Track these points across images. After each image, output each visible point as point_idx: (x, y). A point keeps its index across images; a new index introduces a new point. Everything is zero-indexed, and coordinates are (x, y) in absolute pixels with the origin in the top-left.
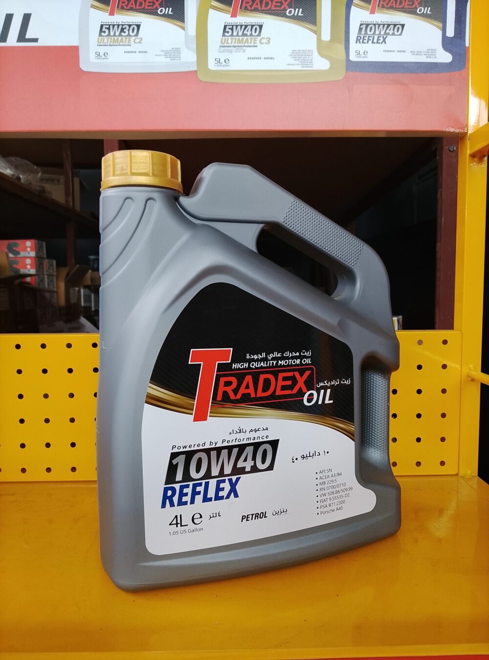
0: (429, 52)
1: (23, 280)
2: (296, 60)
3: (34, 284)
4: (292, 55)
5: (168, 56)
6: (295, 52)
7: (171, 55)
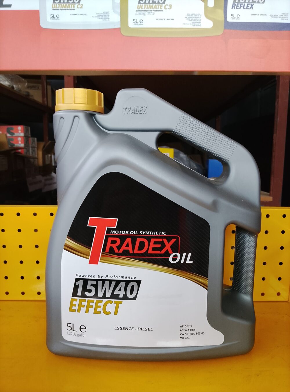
0: (283, 15)
1: (17, 151)
2: (189, 21)
3: (23, 153)
4: (186, 17)
5: (101, 18)
6: (189, 15)
7: (103, 17)
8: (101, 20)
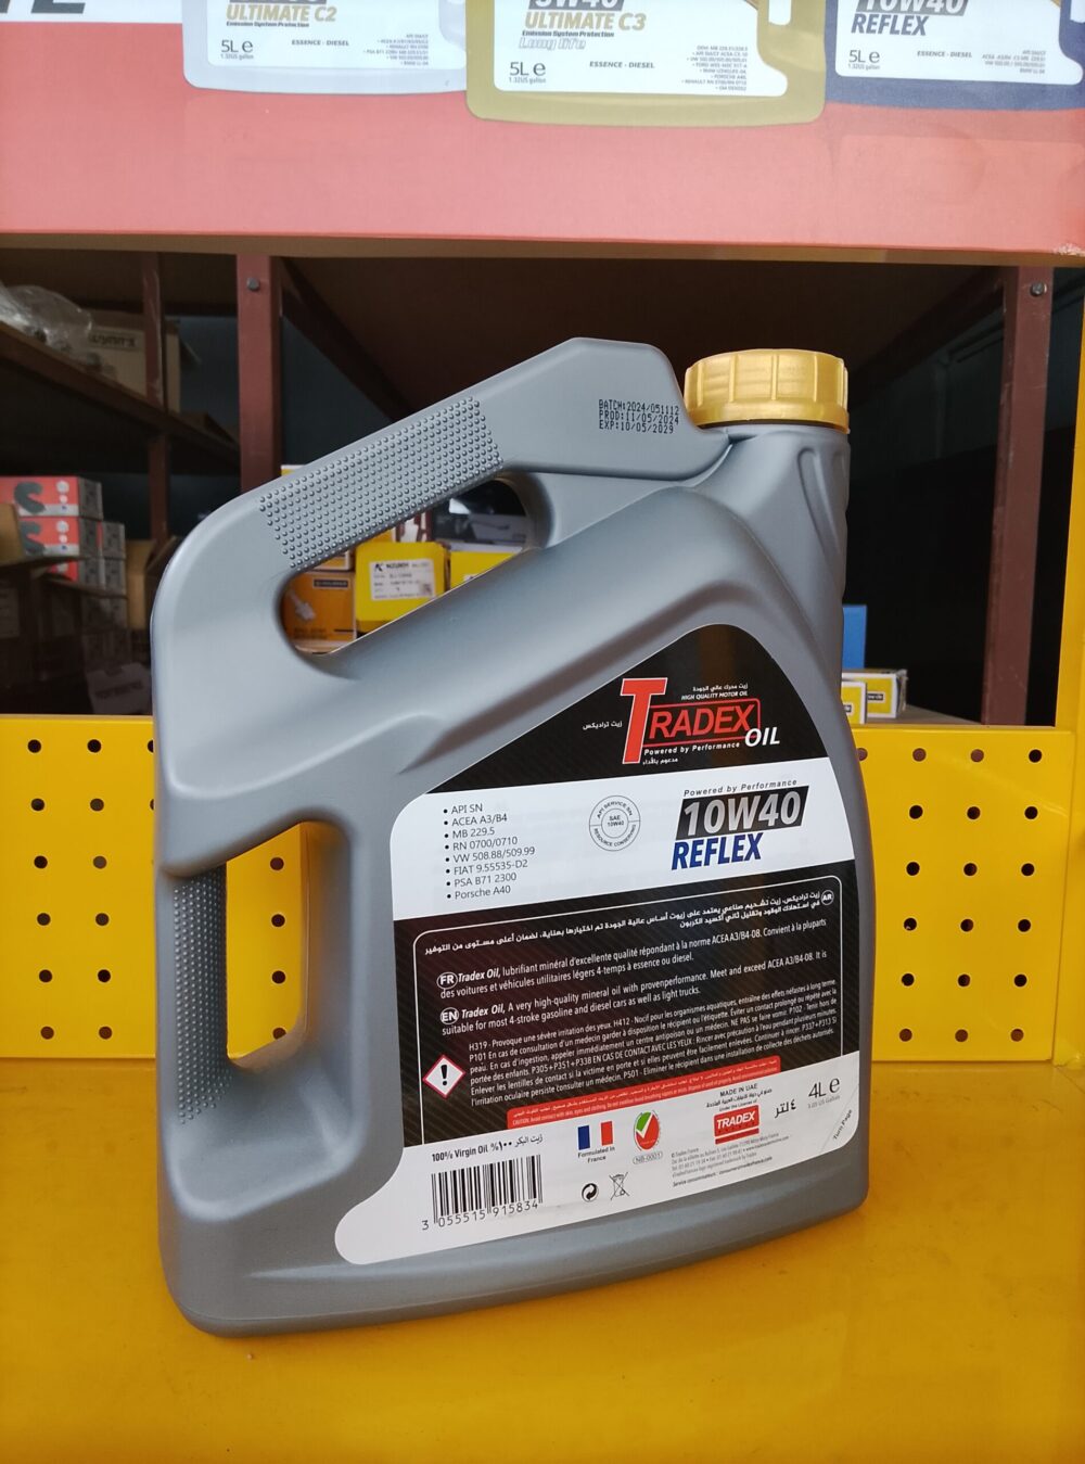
0: (1026, 58)
1: (52, 569)
2: (705, 71)
3: (74, 579)
4: (696, 59)
5: (398, 55)
6: (704, 51)
7: (404, 52)
8: (398, 63)
